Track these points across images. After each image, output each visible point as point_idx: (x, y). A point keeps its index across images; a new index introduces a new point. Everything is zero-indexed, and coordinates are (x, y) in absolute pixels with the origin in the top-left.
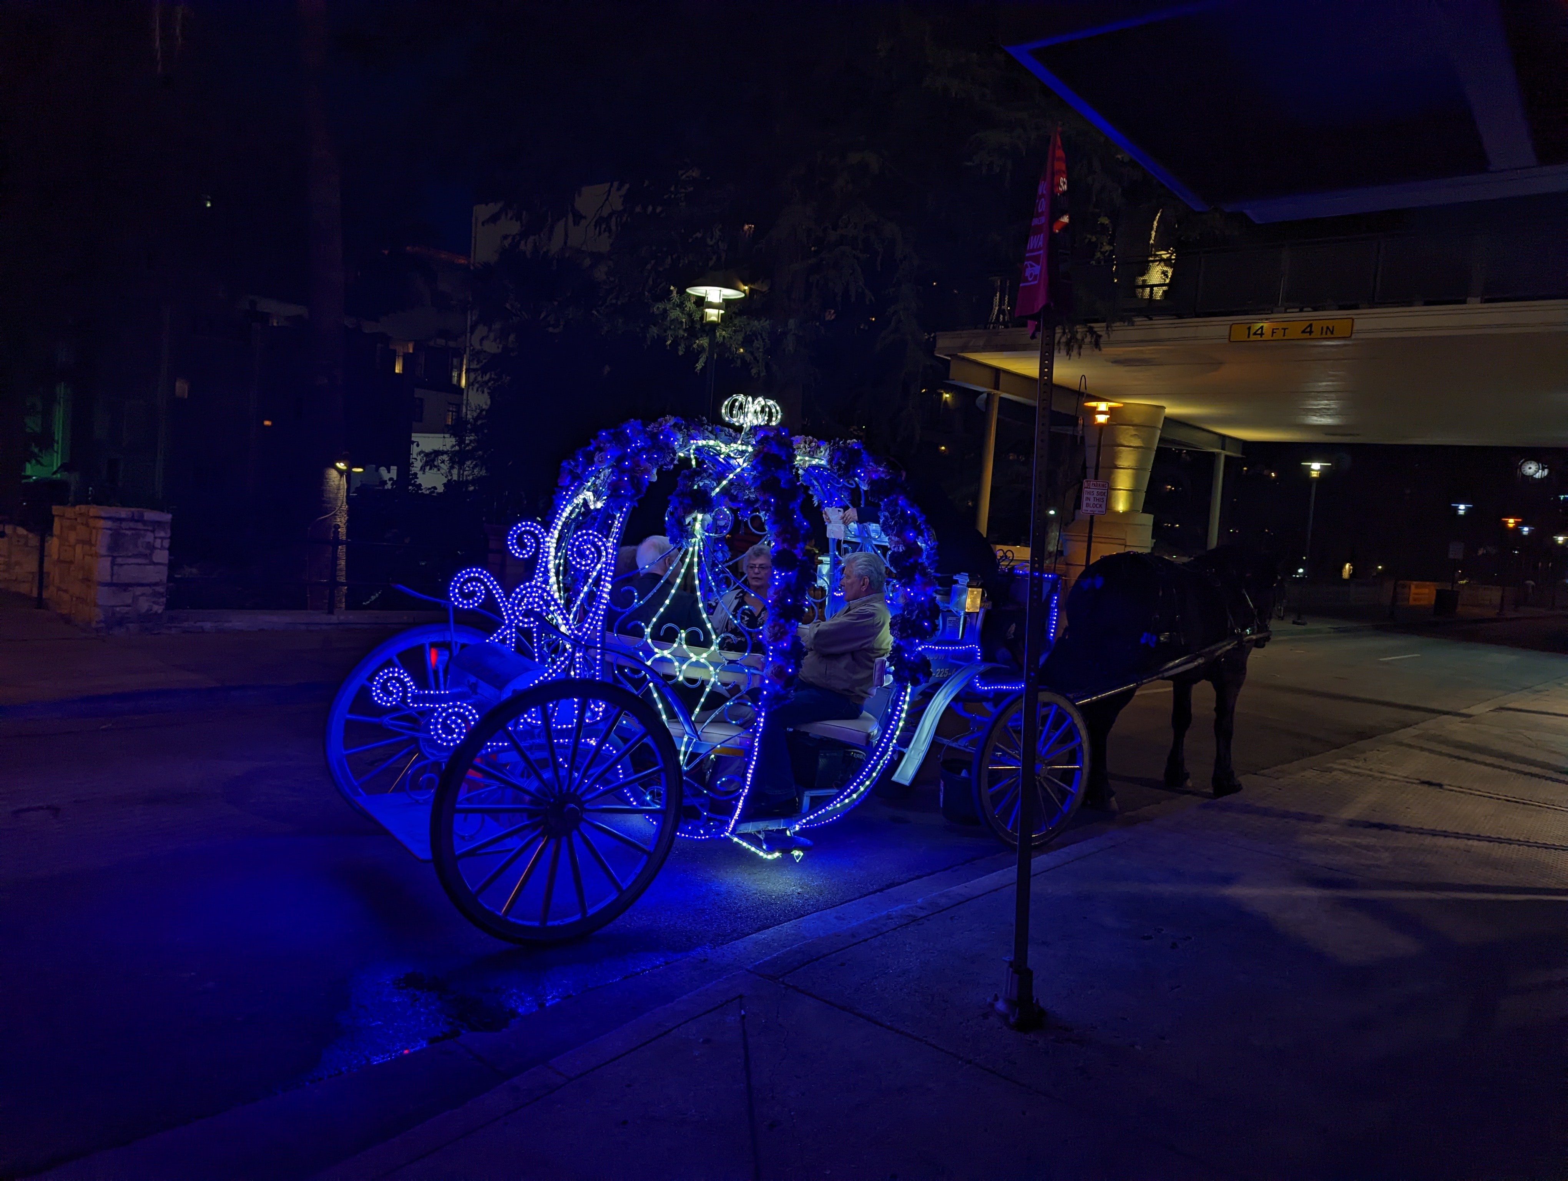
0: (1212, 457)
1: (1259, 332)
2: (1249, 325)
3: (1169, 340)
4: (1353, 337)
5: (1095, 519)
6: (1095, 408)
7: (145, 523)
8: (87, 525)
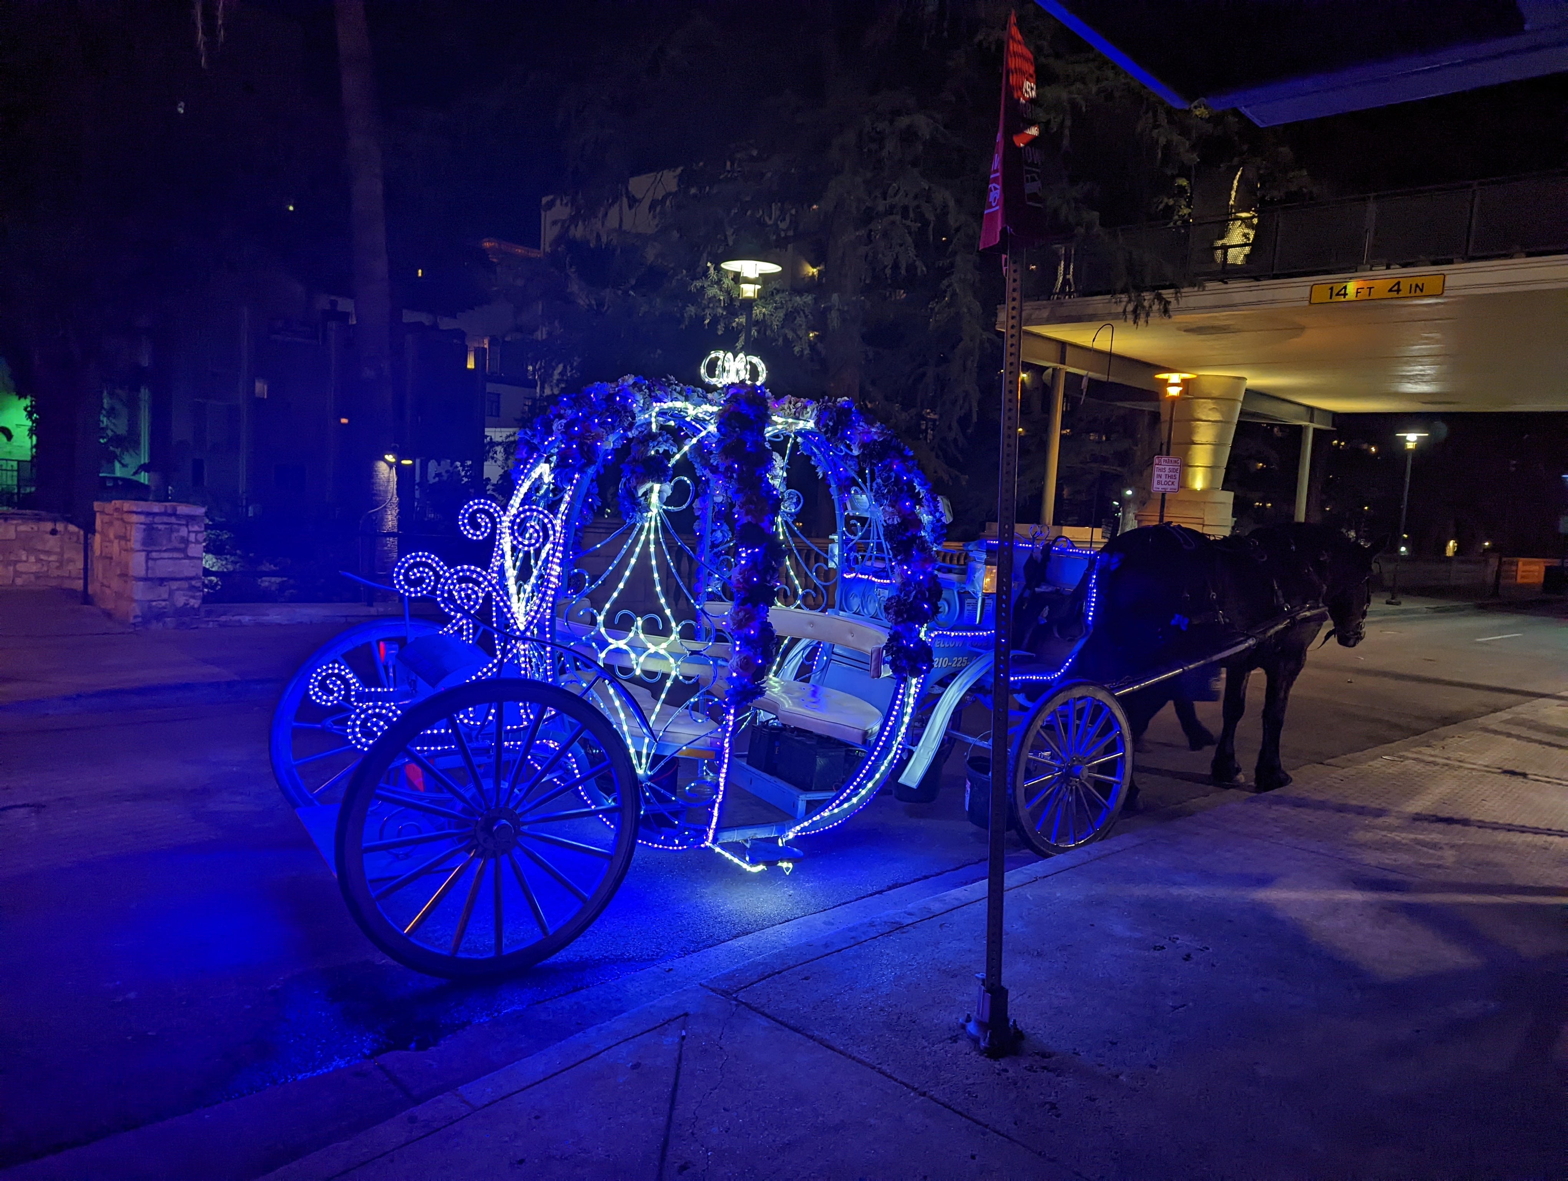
0: (1300, 430)
1: (1343, 292)
2: (1330, 286)
3: (1245, 304)
4: (1445, 294)
5: (1167, 497)
6: (1167, 380)
7: (178, 517)
8: (122, 520)
